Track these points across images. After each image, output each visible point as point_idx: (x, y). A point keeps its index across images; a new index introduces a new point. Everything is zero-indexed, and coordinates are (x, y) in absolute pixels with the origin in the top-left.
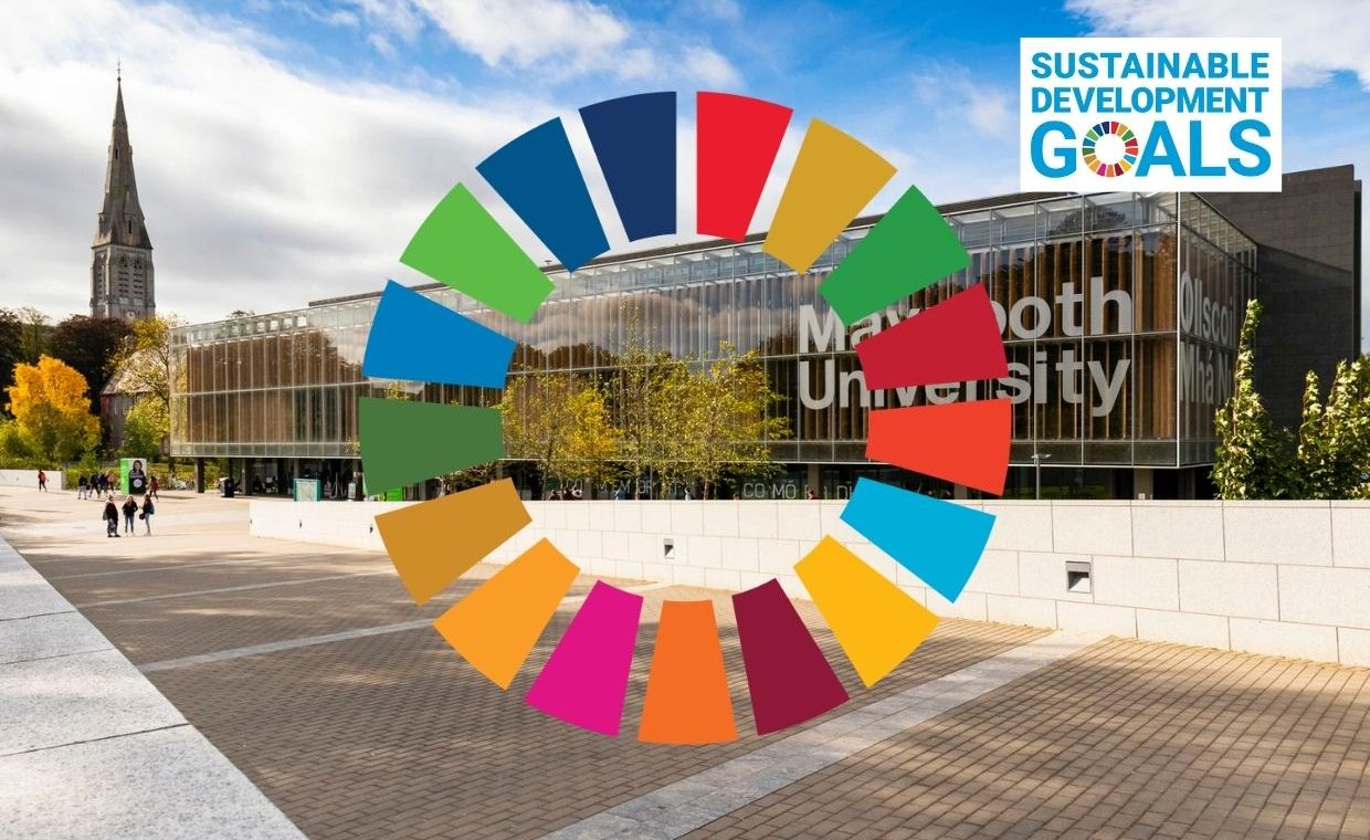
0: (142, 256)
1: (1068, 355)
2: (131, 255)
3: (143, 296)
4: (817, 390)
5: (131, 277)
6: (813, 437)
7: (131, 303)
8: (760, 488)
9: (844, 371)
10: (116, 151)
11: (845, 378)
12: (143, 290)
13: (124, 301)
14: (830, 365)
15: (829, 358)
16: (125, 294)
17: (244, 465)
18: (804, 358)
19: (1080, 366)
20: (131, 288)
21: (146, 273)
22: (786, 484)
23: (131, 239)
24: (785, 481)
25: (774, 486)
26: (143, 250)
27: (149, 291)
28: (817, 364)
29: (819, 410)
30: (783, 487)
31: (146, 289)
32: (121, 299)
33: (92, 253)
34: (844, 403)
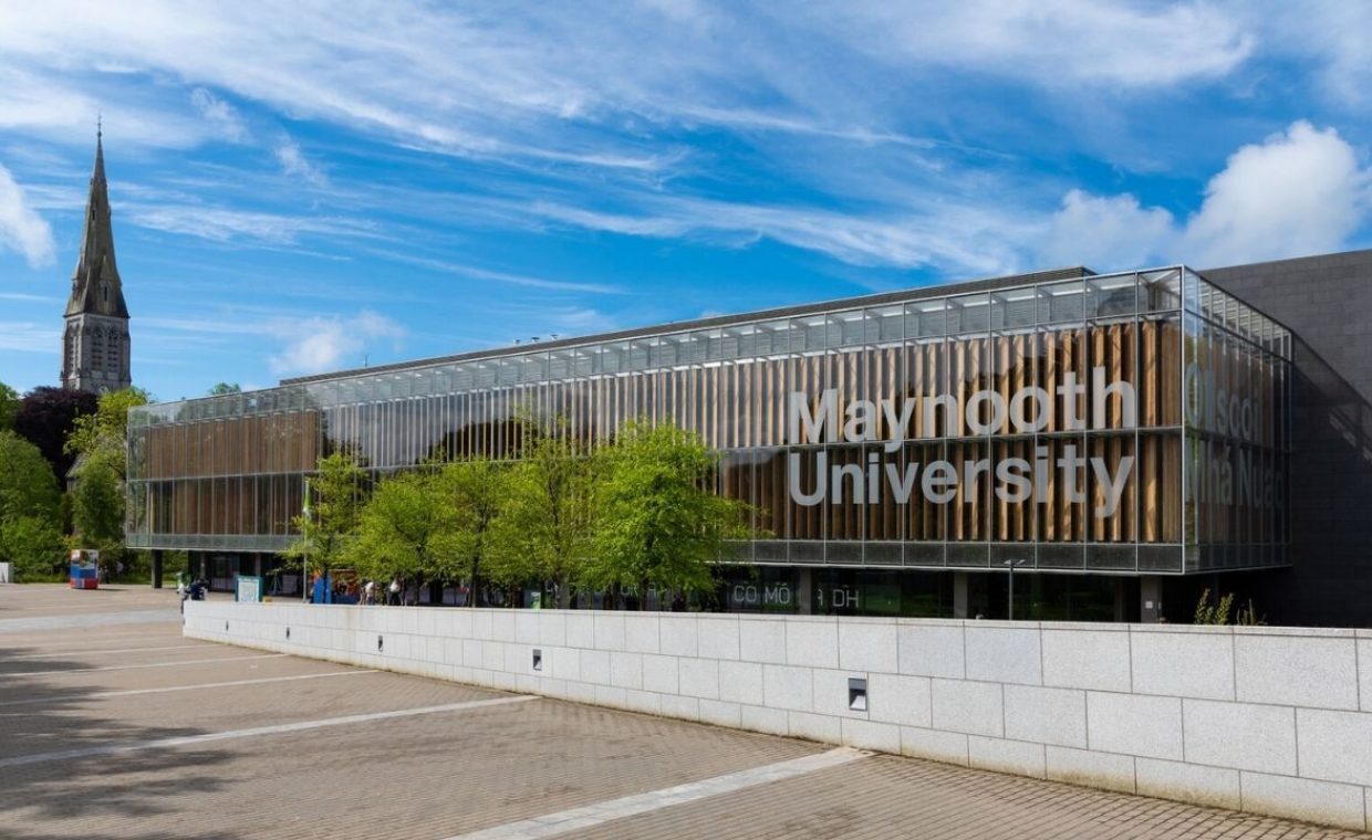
0: (118, 326)
1: (1069, 450)
2: (106, 324)
3: (118, 368)
4: (808, 486)
5: (105, 349)
6: (805, 537)
7: (105, 378)
8: (751, 591)
9: (838, 464)
10: (93, 212)
11: (838, 472)
12: (117, 363)
13: (97, 374)
14: (822, 458)
15: (821, 450)
16: (97, 367)
17: (203, 559)
18: (794, 450)
19: (1082, 462)
20: (105, 361)
21: (121, 345)
22: (779, 587)
23: (107, 306)
24: (778, 584)
25: (767, 589)
26: (119, 319)
27: (124, 363)
28: (808, 457)
29: (811, 507)
30: (776, 590)
31: (122, 361)
32: (93, 372)
33: (64, 321)
34: (837, 499)
